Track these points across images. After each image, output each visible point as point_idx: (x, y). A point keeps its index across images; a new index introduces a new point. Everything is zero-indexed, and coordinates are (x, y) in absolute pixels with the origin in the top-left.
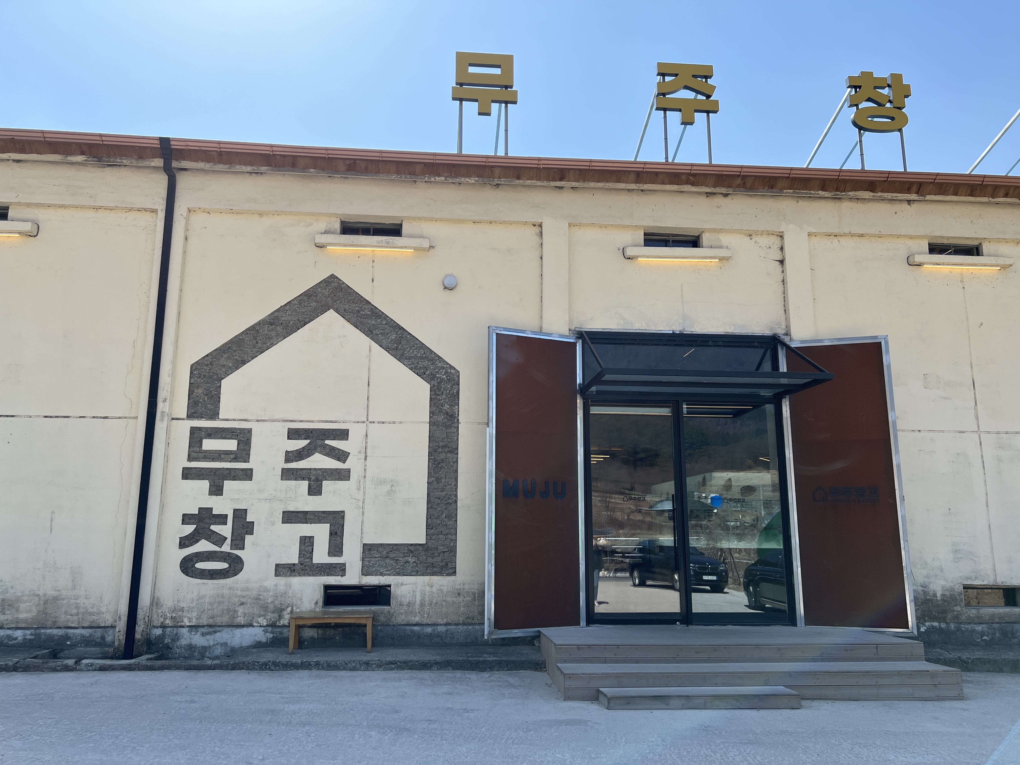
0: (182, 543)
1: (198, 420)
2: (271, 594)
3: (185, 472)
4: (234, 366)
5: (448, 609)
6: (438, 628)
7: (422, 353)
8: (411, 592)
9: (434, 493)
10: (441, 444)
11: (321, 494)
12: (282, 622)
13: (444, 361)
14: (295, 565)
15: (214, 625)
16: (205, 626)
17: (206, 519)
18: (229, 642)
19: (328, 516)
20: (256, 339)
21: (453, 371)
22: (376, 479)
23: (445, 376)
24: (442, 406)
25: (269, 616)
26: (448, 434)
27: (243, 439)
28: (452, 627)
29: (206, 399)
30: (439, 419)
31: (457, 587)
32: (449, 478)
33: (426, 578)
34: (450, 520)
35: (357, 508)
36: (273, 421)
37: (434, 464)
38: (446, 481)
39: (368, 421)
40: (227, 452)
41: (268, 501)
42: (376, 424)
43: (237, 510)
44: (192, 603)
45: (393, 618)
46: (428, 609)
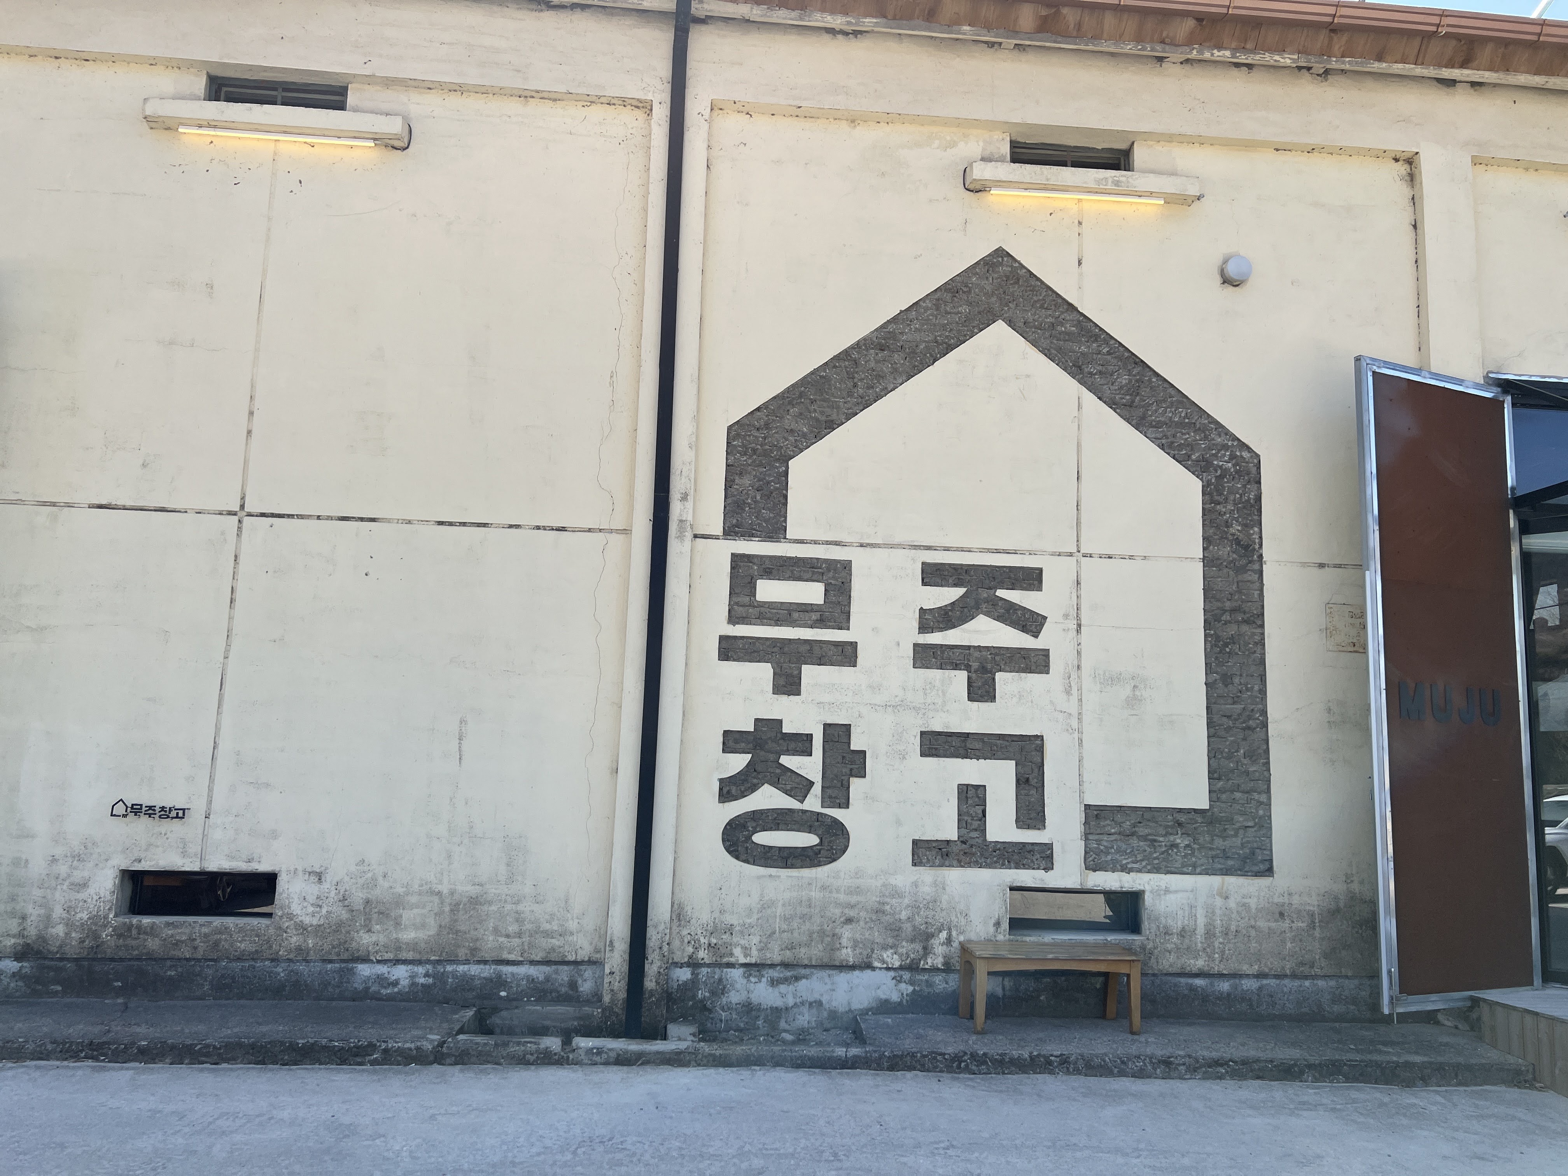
0: (725, 790)
1: (744, 540)
2: (906, 901)
3: (724, 645)
4: (812, 432)
5: (1261, 945)
6: (1243, 982)
7: (1183, 415)
8: (1186, 908)
9: (1218, 706)
10: (1228, 605)
11: (993, 699)
12: (929, 961)
13: (1227, 432)
14: (951, 844)
15: (795, 963)
16: (777, 965)
17: (769, 742)
18: (824, 999)
19: (1010, 746)
20: (853, 378)
21: (1245, 454)
22: (1102, 673)
23: (1230, 465)
24: (1228, 527)
25: (903, 947)
26: (1240, 584)
27: (833, 582)
28: (1271, 980)
29: (758, 498)
30: (1220, 553)
31: (1276, 900)
32: (1247, 676)
33: (1216, 881)
34: (1254, 762)
35: (1067, 730)
36: (892, 546)
37: (1216, 646)
38: (1242, 681)
39: (1079, 552)
40: (804, 607)
41: (890, 709)
42: (1096, 560)
43: (830, 725)
44: (749, 916)
45: (1153, 960)
46: (1220, 943)
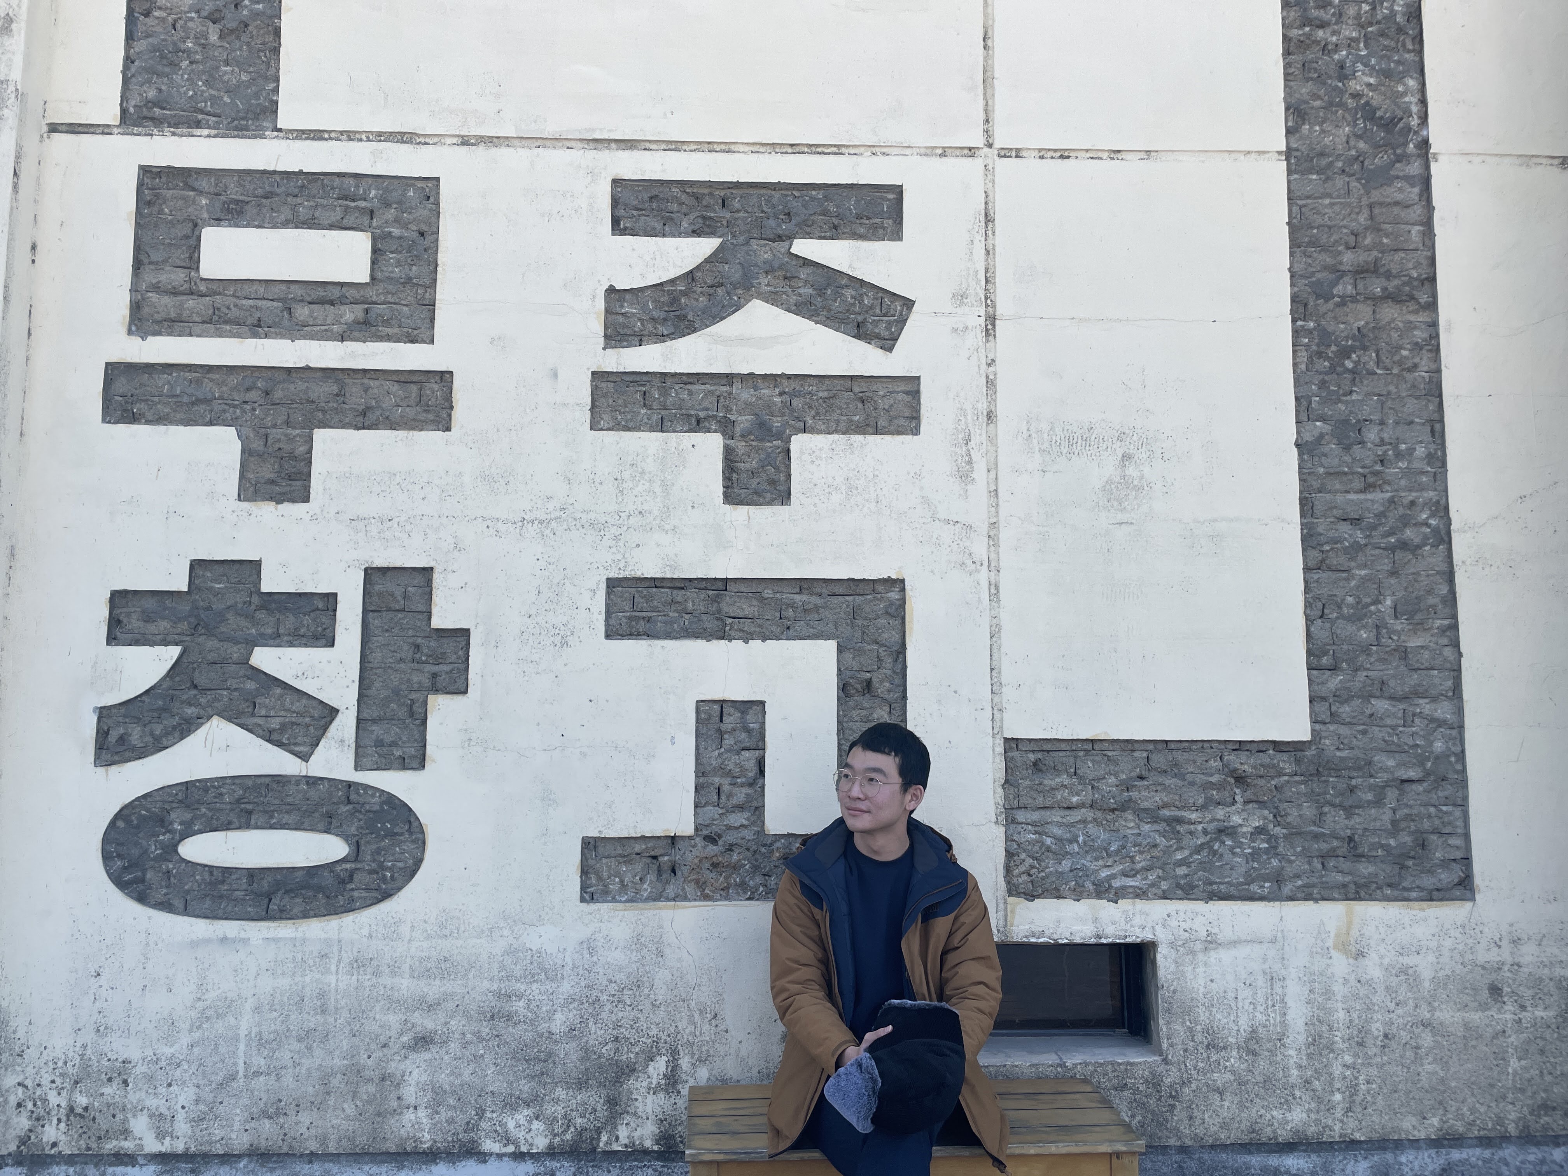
0: (114, 736)
1: (174, 134)
2: (566, 988)
3: (121, 385)
5: (1446, 1066)
6: (1403, 1159)
8: (1261, 982)
9: (1328, 496)
10: (1348, 259)
11: (784, 497)
12: (623, 1133)
14: (680, 844)
15: (285, 1149)
16: (239, 1156)
17: (230, 616)
19: (825, 607)
22: (1044, 426)
24: (1344, 78)
25: (556, 1101)
26: (1377, 211)
27: (396, 231)
28: (1471, 1152)
29: (214, 38)
30: (1327, 140)
31: (1482, 957)
32: (1397, 423)
33: (1330, 913)
34: (1418, 626)
35: (963, 564)
36: (541, 142)
37: (1320, 354)
38: (1385, 436)
39: (990, 146)
40: (321, 293)
41: (531, 530)
42: (1031, 163)
43: (384, 571)
44: (168, 1039)
45: (1180, 1113)
46: (1346, 1066)
